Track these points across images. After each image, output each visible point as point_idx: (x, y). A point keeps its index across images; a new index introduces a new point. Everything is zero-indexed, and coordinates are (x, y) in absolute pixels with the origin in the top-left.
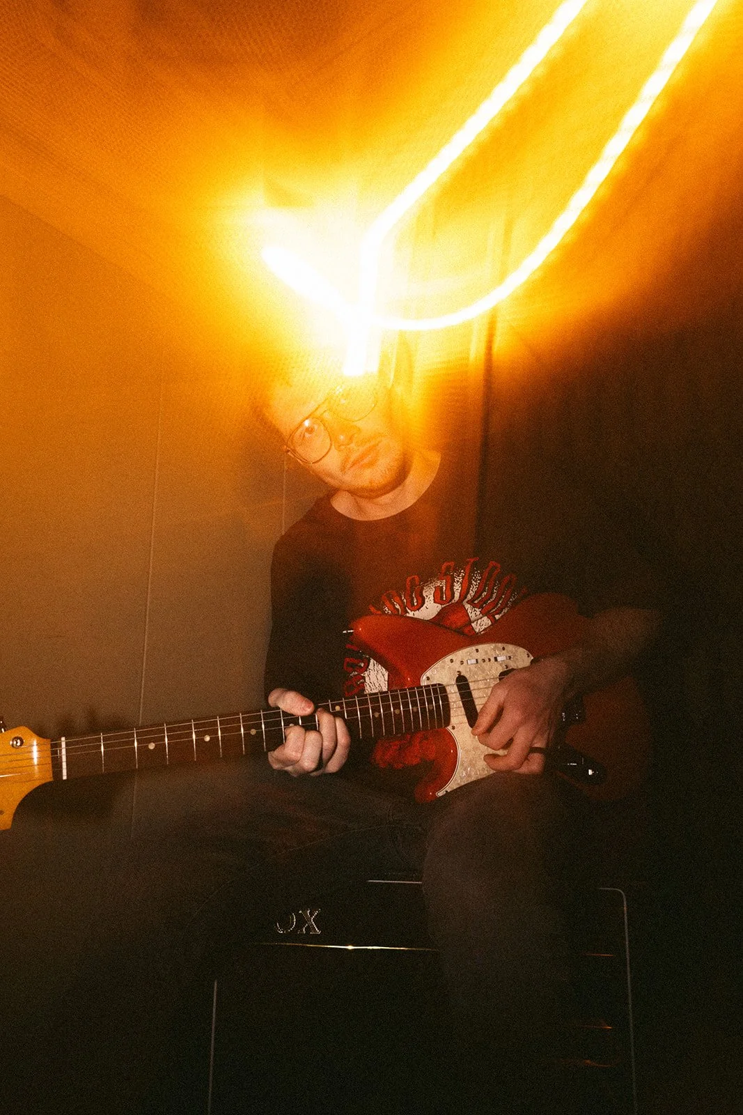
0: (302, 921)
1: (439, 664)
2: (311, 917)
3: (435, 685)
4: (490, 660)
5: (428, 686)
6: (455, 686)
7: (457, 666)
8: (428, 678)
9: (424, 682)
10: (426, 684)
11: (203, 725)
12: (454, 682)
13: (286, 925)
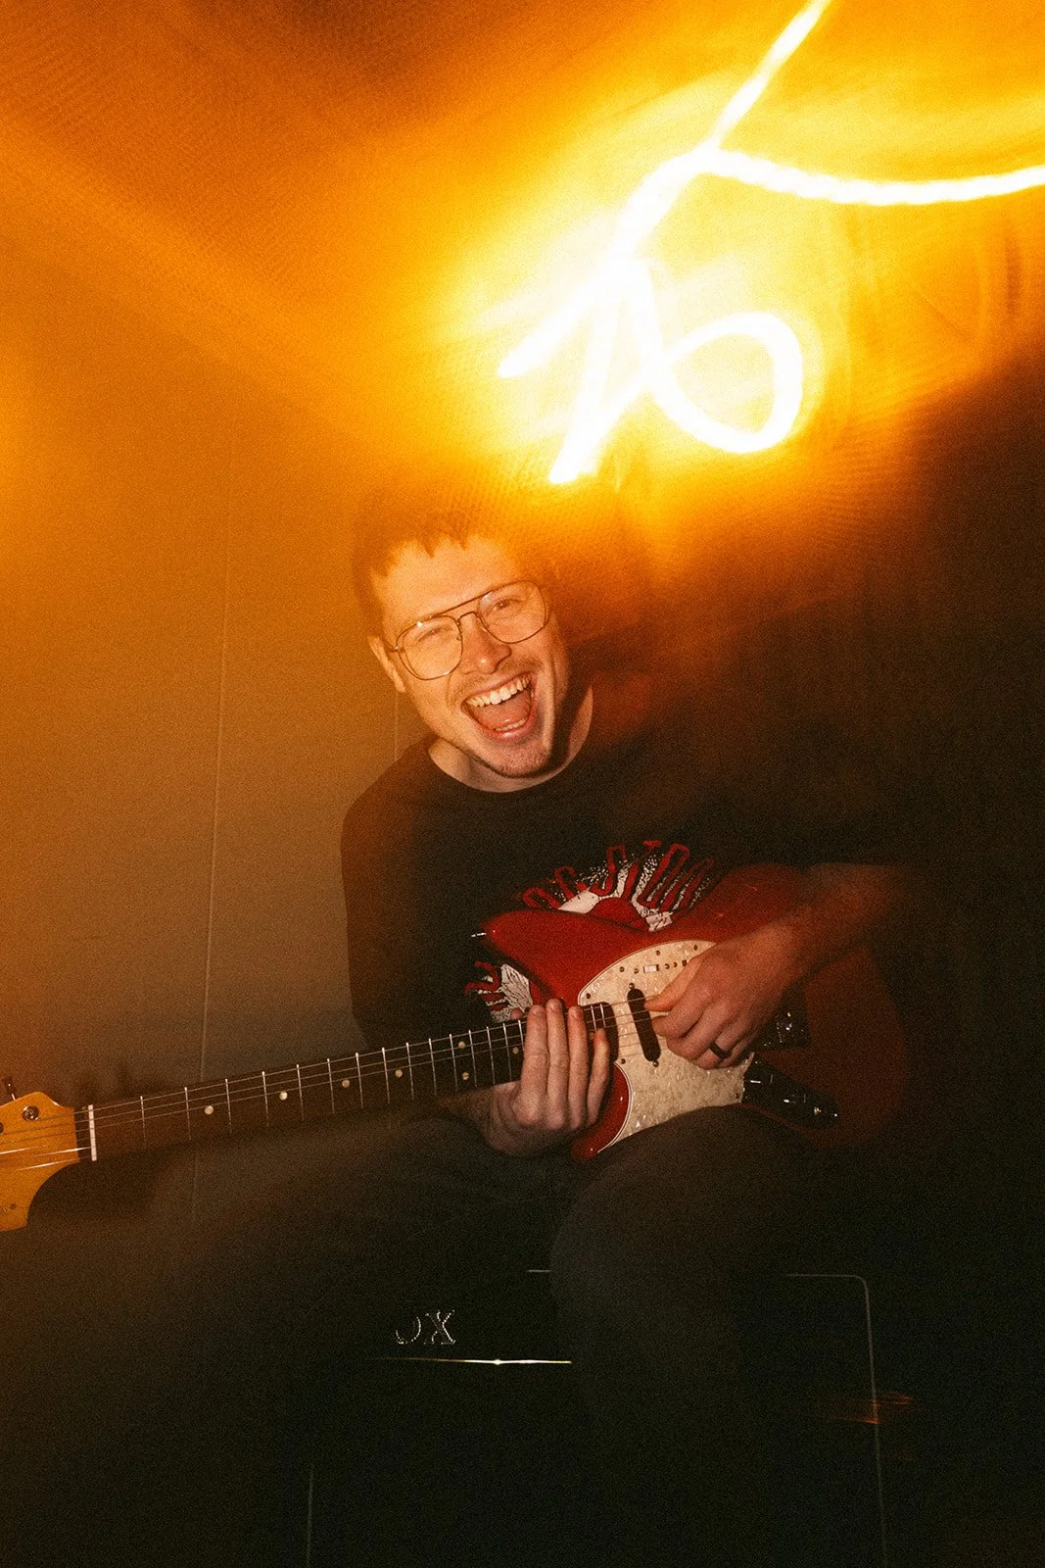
0: (429, 1327)
1: (603, 976)
2: (442, 1320)
3: (597, 1005)
4: (676, 965)
5: (588, 1006)
6: (627, 1006)
7: (629, 976)
8: (588, 996)
9: (582, 1001)
10: (585, 1004)
11: (279, 1078)
12: (624, 999)
13: (408, 1332)
